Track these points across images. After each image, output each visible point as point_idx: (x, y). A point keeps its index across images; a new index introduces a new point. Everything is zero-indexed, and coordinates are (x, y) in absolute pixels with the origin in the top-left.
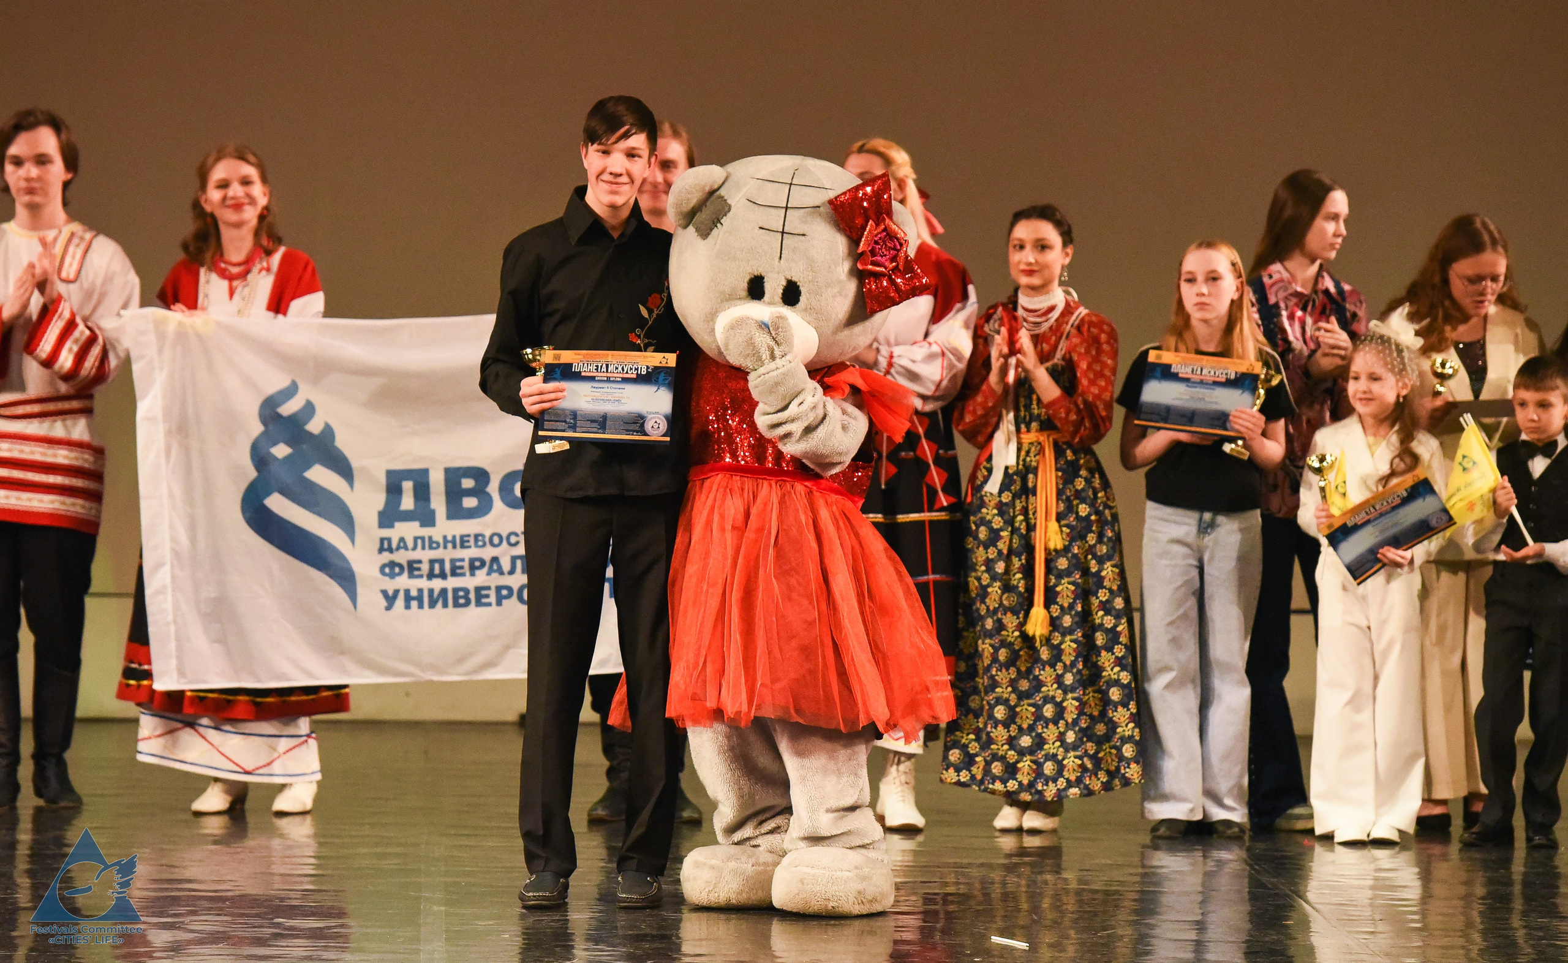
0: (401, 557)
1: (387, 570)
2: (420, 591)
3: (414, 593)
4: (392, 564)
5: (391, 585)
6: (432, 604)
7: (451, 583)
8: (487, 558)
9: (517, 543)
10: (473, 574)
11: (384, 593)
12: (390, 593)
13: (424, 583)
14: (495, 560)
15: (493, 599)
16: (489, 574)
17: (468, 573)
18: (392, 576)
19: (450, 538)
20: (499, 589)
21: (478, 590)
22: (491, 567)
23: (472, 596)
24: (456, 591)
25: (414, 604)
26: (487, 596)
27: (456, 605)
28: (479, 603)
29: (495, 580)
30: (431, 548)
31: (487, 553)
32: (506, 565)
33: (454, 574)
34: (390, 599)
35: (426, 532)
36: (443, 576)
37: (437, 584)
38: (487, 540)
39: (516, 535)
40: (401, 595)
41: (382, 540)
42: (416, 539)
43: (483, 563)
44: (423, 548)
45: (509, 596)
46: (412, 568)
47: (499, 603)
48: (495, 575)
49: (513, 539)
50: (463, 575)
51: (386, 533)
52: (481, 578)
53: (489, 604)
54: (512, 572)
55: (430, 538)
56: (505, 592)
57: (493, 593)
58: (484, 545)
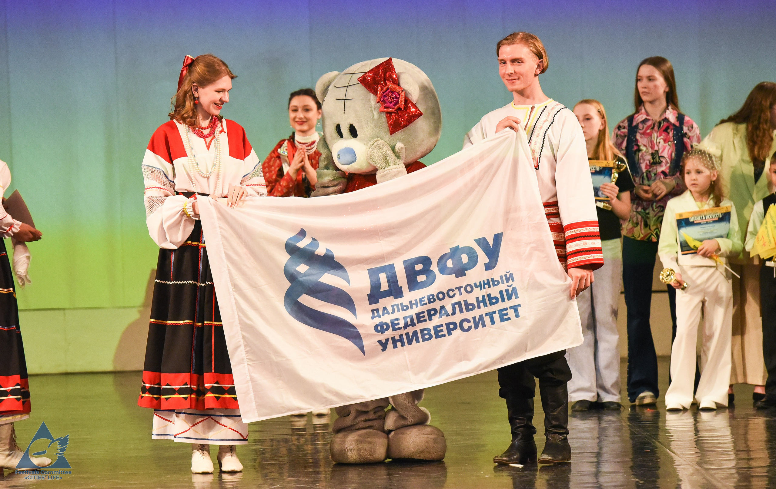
0: (387, 319)
1: (379, 328)
2: (401, 336)
3: (397, 338)
4: (381, 325)
5: (382, 337)
6: (410, 342)
7: (419, 327)
8: (438, 309)
9: (454, 295)
10: (430, 319)
11: (380, 342)
12: (384, 341)
13: (403, 332)
14: (442, 307)
15: (445, 332)
16: (440, 317)
17: (427, 319)
18: (382, 331)
19: (413, 302)
20: (448, 325)
21: (435, 328)
22: (441, 313)
23: (432, 332)
24: (422, 331)
25: (399, 344)
26: (442, 331)
27: (424, 340)
28: (437, 337)
29: (444, 320)
30: (403, 310)
31: (437, 305)
32: (449, 309)
33: (419, 321)
34: (384, 345)
35: (399, 301)
36: (413, 324)
37: (410, 330)
38: (435, 297)
39: (453, 290)
40: (390, 341)
41: (373, 311)
42: (393, 306)
43: (435, 311)
44: (399, 311)
45: (455, 328)
46: (394, 325)
47: (450, 334)
48: (444, 317)
49: (451, 293)
50: (425, 320)
51: (374, 306)
52: (437, 320)
53: (444, 335)
54: (454, 313)
55: (402, 304)
56: (452, 326)
57: (444, 328)
58: (434, 301)
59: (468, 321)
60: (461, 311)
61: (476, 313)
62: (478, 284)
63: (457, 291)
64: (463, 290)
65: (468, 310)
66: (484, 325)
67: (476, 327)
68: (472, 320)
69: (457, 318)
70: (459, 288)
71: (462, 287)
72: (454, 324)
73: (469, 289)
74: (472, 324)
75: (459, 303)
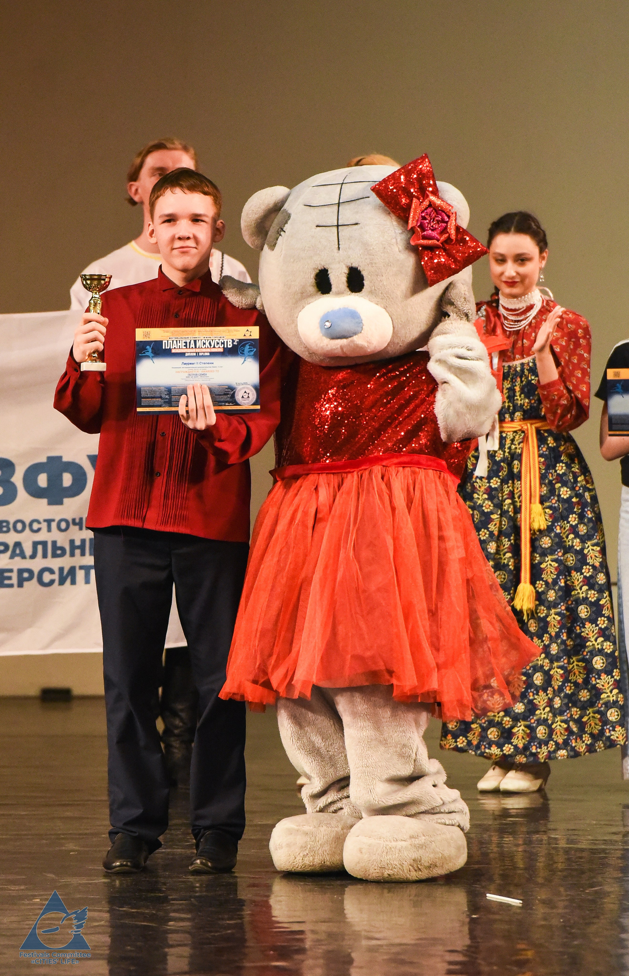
8: (11, 544)
9: (39, 530)
14: (18, 544)
15: (15, 581)
16: (12, 557)
20: (21, 571)
22: (14, 551)
26: (10, 578)
29: (18, 563)
31: (10, 538)
32: (28, 551)
38: (11, 526)
39: (39, 522)
43: (6, 547)
45: (30, 578)
47: (20, 585)
48: (17, 559)
49: (35, 526)
52: (4, 561)
53: (11, 586)
54: (33, 556)
56: (26, 575)
57: (14, 575)
58: (8, 531)
59: (52, 571)
60: (45, 556)
61: (66, 562)
62: (77, 521)
63: (44, 525)
64: (54, 525)
65: (54, 555)
66: (73, 582)
67: (62, 582)
68: (57, 571)
69: (37, 564)
70: (49, 522)
71: (53, 520)
72: (30, 572)
73: (63, 525)
74: (56, 577)
75: (44, 544)
